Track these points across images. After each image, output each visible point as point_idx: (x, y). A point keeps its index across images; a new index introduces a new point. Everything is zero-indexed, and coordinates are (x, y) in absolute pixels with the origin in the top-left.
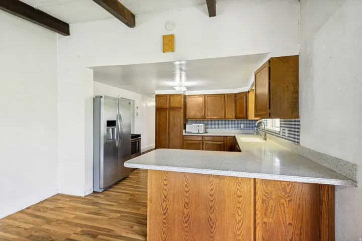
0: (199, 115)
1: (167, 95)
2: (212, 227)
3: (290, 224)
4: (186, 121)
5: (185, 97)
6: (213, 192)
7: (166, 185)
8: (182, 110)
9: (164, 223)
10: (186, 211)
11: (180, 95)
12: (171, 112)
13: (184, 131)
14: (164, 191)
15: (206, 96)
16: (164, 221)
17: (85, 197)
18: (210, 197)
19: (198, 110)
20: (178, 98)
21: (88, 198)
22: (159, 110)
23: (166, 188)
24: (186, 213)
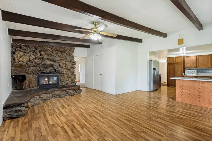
0: (193, 66)
1: (174, 57)
4: (185, 69)
5: (184, 57)
6: (200, 87)
8: (183, 64)
11: (181, 57)
12: (176, 65)
13: (183, 74)
15: (198, 56)
17: (147, 91)
18: (199, 89)
19: (192, 64)
20: (180, 59)
22: (169, 64)
23: (182, 86)
24: (190, 93)
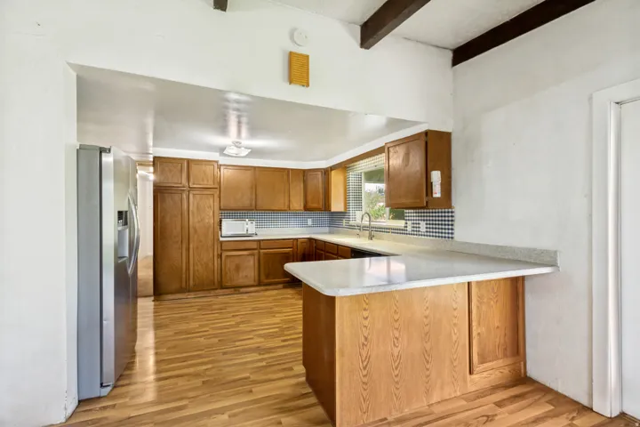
2: (428, 362)
3: (498, 327)
6: (428, 312)
7: (366, 318)
8: (218, 191)
9: (364, 383)
10: (396, 351)
14: (364, 329)
15: (257, 170)
16: (365, 380)
17: (67, 421)
18: (425, 320)
21: (73, 421)
23: (366, 323)
24: (396, 354)
